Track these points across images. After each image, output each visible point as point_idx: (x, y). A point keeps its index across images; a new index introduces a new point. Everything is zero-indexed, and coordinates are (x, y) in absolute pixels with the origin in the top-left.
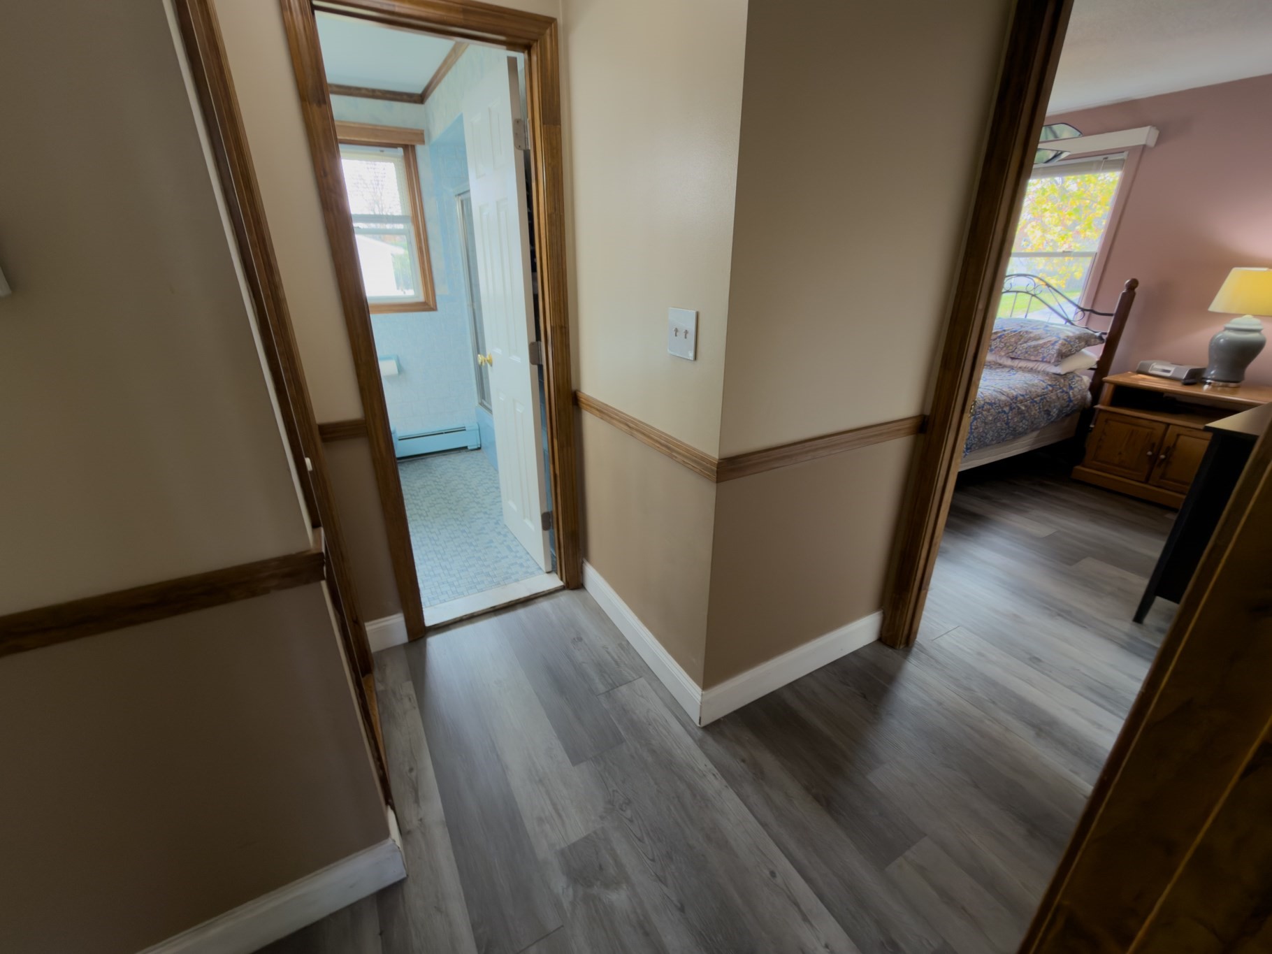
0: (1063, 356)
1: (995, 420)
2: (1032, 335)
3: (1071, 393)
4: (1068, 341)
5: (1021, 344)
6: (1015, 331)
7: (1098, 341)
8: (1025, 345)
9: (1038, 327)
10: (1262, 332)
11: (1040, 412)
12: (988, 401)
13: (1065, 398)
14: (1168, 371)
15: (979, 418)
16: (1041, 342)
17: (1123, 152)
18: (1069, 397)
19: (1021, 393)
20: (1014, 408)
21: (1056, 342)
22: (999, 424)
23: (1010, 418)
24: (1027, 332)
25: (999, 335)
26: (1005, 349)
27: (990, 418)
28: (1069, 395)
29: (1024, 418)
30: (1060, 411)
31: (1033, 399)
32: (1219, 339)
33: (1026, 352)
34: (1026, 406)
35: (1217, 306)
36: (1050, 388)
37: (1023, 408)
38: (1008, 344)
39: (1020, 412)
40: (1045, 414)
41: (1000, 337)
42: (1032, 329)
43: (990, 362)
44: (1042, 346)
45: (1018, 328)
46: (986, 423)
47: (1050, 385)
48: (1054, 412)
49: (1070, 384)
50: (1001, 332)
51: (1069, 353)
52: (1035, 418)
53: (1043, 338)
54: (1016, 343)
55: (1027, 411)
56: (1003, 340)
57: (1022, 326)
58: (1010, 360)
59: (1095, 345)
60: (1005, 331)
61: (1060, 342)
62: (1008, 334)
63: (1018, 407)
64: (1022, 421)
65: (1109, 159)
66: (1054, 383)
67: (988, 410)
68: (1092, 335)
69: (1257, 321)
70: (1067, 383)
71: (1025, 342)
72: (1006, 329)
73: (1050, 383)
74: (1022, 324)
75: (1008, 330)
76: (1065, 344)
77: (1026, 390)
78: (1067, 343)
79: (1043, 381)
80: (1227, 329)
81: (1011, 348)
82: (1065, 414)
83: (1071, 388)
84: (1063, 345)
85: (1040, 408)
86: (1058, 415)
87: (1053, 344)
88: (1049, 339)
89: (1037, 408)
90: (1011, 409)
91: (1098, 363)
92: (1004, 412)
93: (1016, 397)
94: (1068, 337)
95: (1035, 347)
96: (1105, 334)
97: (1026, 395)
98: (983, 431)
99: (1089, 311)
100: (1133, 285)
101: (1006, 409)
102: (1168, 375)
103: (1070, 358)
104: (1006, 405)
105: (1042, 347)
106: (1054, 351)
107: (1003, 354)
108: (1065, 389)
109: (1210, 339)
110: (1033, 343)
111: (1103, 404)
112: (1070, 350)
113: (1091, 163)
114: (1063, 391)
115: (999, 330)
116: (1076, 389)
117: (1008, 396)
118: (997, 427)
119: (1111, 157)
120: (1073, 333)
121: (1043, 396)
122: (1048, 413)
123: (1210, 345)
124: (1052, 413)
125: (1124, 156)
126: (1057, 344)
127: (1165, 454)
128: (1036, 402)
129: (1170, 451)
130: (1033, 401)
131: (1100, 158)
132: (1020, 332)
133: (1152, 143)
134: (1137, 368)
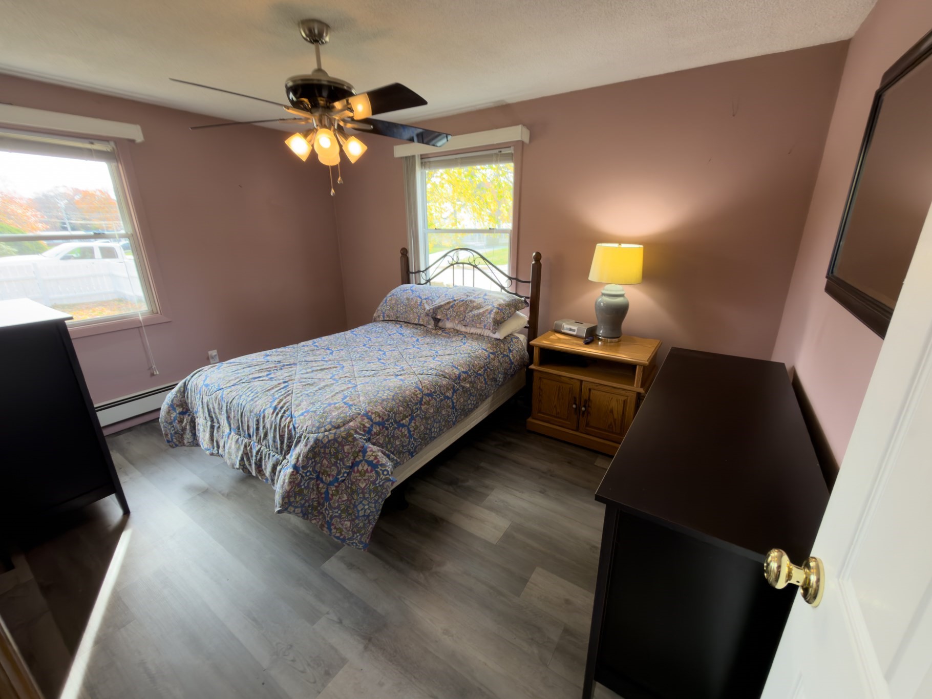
0: (498, 323)
1: (438, 411)
2: (475, 304)
3: (511, 356)
4: (500, 309)
5: (468, 313)
6: (463, 301)
7: (524, 305)
8: (470, 313)
9: (479, 296)
10: (625, 295)
11: (486, 383)
12: (426, 391)
13: (507, 361)
14: (574, 331)
15: (417, 415)
16: (481, 311)
17: (510, 147)
18: (510, 360)
19: (465, 370)
20: (458, 389)
21: (492, 311)
22: (444, 412)
23: (455, 401)
24: (471, 301)
25: (451, 304)
26: (457, 317)
27: (431, 411)
28: (510, 358)
29: (471, 394)
30: (505, 374)
31: (477, 373)
32: (600, 303)
33: (473, 321)
34: (470, 383)
35: (593, 276)
36: (492, 356)
37: (468, 385)
38: (459, 313)
39: (465, 390)
40: (492, 382)
41: (452, 307)
42: (475, 298)
43: (449, 329)
44: (482, 314)
45: (464, 297)
46: (427, 419)
47: (491, 353)
48: (500, 377)
49: (509, 348)
50: (452, 302)
51: (503, 320)
52: (483, 391)
53: (483, 307)
54: (465, 312)
55: (473, 387)
56: (454, 309)
57: (467, 296)
58: (464, 327)
59: (522, 308)
60: (455, 300)
61: (494, 311)
62: (458, 303)
63: (462, 386)
64: (469, 399)
65: (503, 153)
66: (495, 350)
67: (428, 403)
68: (519, 300)
69: (619, 287)
70: (506, 348)
71: (471, 311)
72: (455, 299)
73: (491, 351)
74: (468, 294)
75: (458, 300)
76: (498, 312)
77: (469, 365)
78: (499, 311)
79: (486, 350)
80: (604, 294)
81: (461, 316)
82: (509, 375)
83: (510, 351)
84: (497, 313)
85: (485, 379)
86: (505, 378)
87: (490, 313)
88: (487, 308)
89: (483, 380)
90: (455, 391)
91: (529, 322)
92: (448, 398)
93: (459, 376)
94: (500, 305)
95: (478, 315)
96: (528, 298)
97: (469, 370)
98: (426, 428)
99: (515, 279)
100: (538, 258)
101: (449, 394)
102: (574, 333)
103: (504, 324)
104: (448, 389)
105: (483, 316)
106: (490, 320)
107: (457, 322)
108: (505, 353)
109: (594, 303)
110: (476, 312)
111: (535, 365)
112: (503, 318)
113: (491, 156)
114: (504, 356)
115: (451, 300)
116: (514, 351)
117: (450, 378)
118: (443, 415)
119: (505, 151)
120: (504, 300)
121: (485, 367)
122: (495, 380)
123: (596, 308)
124: (498, 379)
125: (510, 151)
126: (492, 313)
127: (585, 406)
128: (480, 375)
129: (587, 403)
130: (478, 375)
131: (496, 151)
132: (466, 301)
133: (526, 139)
134: (554, 328)
